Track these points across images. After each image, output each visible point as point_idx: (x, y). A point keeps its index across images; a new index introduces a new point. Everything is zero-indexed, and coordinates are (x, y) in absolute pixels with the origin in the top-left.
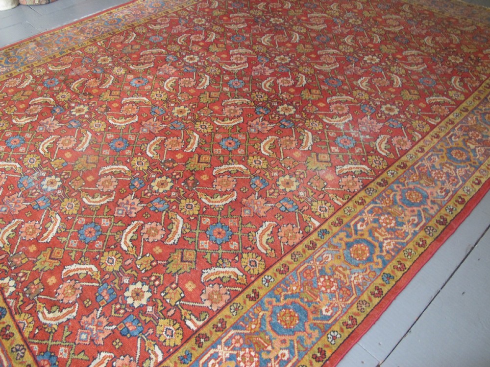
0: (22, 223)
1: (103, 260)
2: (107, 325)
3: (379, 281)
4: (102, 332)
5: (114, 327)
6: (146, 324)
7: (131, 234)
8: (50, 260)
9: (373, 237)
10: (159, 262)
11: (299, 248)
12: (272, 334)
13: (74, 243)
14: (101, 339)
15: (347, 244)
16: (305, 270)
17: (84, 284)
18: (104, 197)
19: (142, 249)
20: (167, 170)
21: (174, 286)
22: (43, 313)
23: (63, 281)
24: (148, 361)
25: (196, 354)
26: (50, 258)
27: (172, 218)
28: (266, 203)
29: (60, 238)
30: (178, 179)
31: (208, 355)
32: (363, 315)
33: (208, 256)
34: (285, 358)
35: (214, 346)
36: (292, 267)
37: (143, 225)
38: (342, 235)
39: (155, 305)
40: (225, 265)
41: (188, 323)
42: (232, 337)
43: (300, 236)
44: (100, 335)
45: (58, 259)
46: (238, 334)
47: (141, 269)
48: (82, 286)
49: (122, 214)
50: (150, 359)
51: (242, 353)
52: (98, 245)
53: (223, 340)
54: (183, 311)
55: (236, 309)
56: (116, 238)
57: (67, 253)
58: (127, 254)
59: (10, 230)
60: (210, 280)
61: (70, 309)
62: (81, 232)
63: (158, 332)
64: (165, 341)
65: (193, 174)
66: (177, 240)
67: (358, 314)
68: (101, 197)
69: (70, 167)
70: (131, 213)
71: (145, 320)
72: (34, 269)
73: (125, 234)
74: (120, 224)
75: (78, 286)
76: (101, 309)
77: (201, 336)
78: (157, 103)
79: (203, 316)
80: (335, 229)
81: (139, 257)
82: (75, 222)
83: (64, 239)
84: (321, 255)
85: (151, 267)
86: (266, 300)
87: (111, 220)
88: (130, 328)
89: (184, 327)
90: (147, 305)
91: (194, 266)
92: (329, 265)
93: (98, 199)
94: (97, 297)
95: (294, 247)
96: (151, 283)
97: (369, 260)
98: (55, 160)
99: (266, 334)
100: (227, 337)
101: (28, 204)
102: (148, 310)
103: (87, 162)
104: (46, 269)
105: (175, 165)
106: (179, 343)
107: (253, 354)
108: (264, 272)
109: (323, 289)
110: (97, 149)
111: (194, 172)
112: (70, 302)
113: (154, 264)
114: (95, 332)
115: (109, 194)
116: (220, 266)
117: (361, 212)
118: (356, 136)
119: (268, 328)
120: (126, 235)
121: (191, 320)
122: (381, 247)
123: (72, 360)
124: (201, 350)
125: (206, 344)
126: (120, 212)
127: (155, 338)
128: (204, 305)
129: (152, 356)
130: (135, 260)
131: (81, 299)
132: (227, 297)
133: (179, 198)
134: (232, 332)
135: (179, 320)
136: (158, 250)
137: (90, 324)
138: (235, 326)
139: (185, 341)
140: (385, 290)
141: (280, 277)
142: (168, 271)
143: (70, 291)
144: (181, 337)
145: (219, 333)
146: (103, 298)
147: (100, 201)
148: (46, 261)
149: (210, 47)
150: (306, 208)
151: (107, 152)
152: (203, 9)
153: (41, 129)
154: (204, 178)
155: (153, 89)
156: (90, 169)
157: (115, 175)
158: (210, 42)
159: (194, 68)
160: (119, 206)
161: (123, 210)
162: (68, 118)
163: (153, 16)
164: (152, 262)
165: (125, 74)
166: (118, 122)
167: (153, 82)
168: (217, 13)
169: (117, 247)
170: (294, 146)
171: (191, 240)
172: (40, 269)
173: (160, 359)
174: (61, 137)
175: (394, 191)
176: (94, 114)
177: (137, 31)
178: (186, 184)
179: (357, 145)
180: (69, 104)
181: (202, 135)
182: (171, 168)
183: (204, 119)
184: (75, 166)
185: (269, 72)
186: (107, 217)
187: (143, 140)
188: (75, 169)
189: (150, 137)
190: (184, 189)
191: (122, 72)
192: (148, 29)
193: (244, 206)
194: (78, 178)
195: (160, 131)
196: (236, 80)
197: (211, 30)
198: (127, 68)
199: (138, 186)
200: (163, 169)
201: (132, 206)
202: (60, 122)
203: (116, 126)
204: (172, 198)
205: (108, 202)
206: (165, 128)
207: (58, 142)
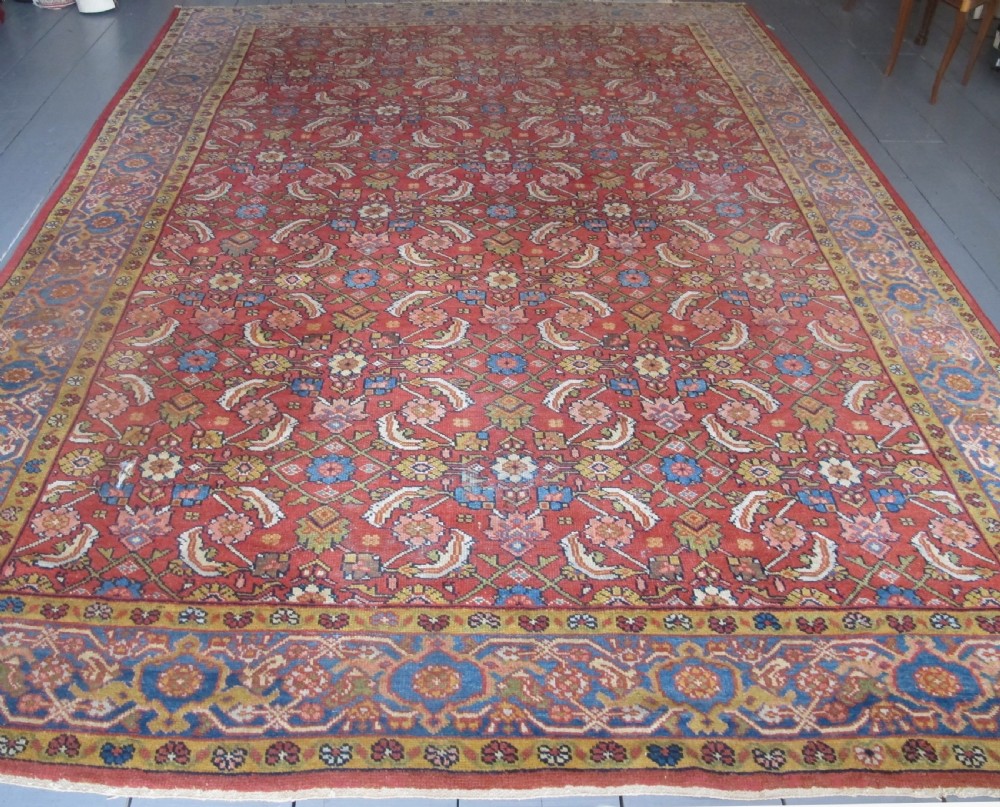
0: (581, 536)
1: (750, 477)
2: (872, 519)
3: (955, 309)
4: (878, 528)
5: (878, 514)
6: (892, 485)
7: (726, 435)
8: (701, 532)
9: (892, 278)
10: (800, 431)
11: (868, 327)
12: (972, 403)
13: (688, 494)
14: (889, 532)
15: (889, 296)
16: (904, 342)
17: (781, 513)
18: (619, 427)
19: (762, 435)
20: (626, 348)
21: (849, 437)
22: (802, 574)
23: (755, 534)
24: (949, 507)
25: (963, 467)
26: (696, 530)
27: (729, 387)
28: (776, 310)
29: (663, 505)
30: (657, 347)
31: (971, 459)
32: (989, 339)
33: (823, 391)
35: (962, 449)
36: (890, 344)
37: (717, 417)
38: (873, 292)
39: (868, 466)
40: (848, 386)
41: (914, 452)
42: (958, 431)
43: (850, 317)
44: (883, 531)
45: (706, 523)
46: (957, 424)
47: (799, 451)
48: (783, 517)
49: (675, 425)
50: (947, 504)
51: (983, 435)
52: (714, 471)
53: (958, 439)
54: (895, 447)
55: (921, 410)
56: (719, 450)
57: (700, 508)
58: (759, 452)
59: (584, 557)
60: (862, 407)
61: (818, 543)
62: (670, 477)
63: (913, 481)
64: (929, 482)
65: (661, 333)
66: (775, 400)
67: (987, 343)
68: (615, 429)
69: (499, 433)
70: (681, 416)
71: (886, 483)
72: (704, 555)
73: (717, 439)
74: (693, 435)
75: (779, 521)
76: (840, 514)
77: (941, 451)
78: (450, 287)
79: (913, 437)
80: (861, 292)
81: (777, 444)
82: (642, 476)
83: (670, 501)
84: (891, 320)
85: (803, 442)
86: (923, 384)
87: (677, 440)
88: (890, 500)
89: (919, 458)
90: (864, 472)
91: (831, 409)
92: (910, 324)
93: (616, 434)
94: (815, 510)
95: (862, 328)
96: (831, 453)
97: (923, 298)
98: (455, 441)
99: (970, 407)
100: (956, 435)
101: (537, 511)
102: (872, 474)
103: (509, 411)
104: (716, 542)
105: (624, 337)
106: (939, 472)
107: (989, 428)
108: (882, 365)
109: (938, 343)
110: (490, 388)
111: (659, 331)
112: (804, 538)
113: (799, 436)
114: (875, 534)
115: (617, 419)
116: (847, 391)
117: (853, 266)
118: (727, 198)
119: (963, 402)
120: (724, 440)
121: (912, 448)
122: (911, 281)
123: (906, 571)
124: (960, 459)
125: (954, 452)
126: (669, 424)
127: (917, 488)
128: (897, 429)
129: (944, 501)
130: (777, 450)
131: (808, 527)
132: (898, 408)
133: (698, 363)
134: (951, 427)
135: (907, 457)
136: (778, 423)
137: (859, 533)
138: (946, 422)
139: (940, 466)
140: (967, 309)
141: (898, 359)
142: (822, 431)
143: (783, 533)
144: (931, 466)
145: (946, 437)
146: (824, 505)
147: (624, 434)
148: (698, 538)
149: (368, 184)
150: (811, 291)
151: (509, 382)
152: (239, 139)
153: (337, 425)
154: (678, 329)
155: (405, 277)
156: (530, 414)
157: (578, 397)
158: (353, 178)
159: (405, 221)
160: (655, 421)
161: (669, 421)
162: (349, 384)
163: (168, 182)
164: (794, 436)
165: (314, 279)
166: (447, 341)
167: (386, 267)
168: (277, 135)
169: (738, 456)
170: (696, 242)
171: (785, 390)
172: (709, 548)
173: (953, 497)
174: (399, 412)
175: (841, 230)
176: (384, 354)
177: (189, 215)
178: (674, 347)
179: (744, 207)
180: (307, 369)
181: (586, 288)
182: (627, 343)
183: (551, 271)
184: (503, 426)
185: (513, 178)
186: (666, 440)
187: (526, 338)
188: (511, 429)
189: (527, 329)
190: (682, 353)
191: (303, 279)
192: (206, 204)
193: (765, 326)
194: (539, 435)
195: (525, 316)
196: (494, 208)
197: (317, 161)
198: (299, 271)
199: (631, 387)
200: (621, 352)
201: (669, 409)
202: (351, 398)
203: (454, 347)
204: (689, 370)
205: (634, 427)
206: (525, 309)
207: (409, 420)
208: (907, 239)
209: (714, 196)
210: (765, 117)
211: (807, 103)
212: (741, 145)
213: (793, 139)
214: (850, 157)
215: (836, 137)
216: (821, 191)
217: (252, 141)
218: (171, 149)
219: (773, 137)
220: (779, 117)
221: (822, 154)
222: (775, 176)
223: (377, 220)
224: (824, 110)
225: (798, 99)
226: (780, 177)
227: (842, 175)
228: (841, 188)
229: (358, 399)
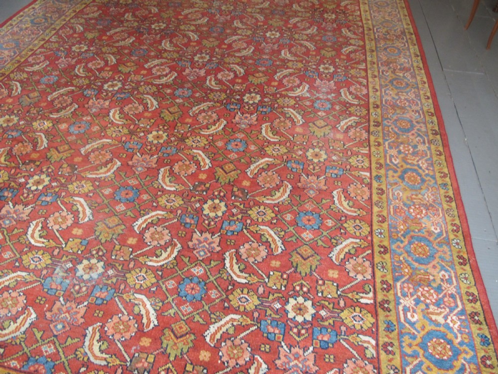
0: (102, 327)
1: (235, 303)
2: (304, 352)
3: (442, 191)
4: (306, 360)
5: (311, 349)
6: (333, 326)
7: (236, 266)
8: (179, 340)
9: (409, 164)
10: (288, 272)
11: (375, 198)
12: (422, 267)
13: (187, 308)
14: (312, 366)
15: (399, 177)
16: (395, 212)
17: (242, 335)
18: (169, 250)
19: (260, 272)
20: (205, 193)
21: (320, 282)
23: (217, 348)
24: (367, 351)
25: (393, 318)
26: (177, 338)
27: (257, 231)
28: (318, 178)
29: (166, 314)
30: (224, 195)
31: (401, 313)
32: (457, 218)
33: (320, 243)
34: (447, 277)
35: (398, 303)
36: (385, 213)
37: (237, 252)
38: (390, 173)
39: (323, 307)
40: (340, 241)
41: (363, 301)
42: (402, 288)
43: (366, 189)
44: (308, 363)
45: (187, 333)
46: (403, 283)
47: (279, 288)
48: (242, 339)
49: (206, 254)
50: (367, 348)
51: (419, 294)
52: (213, 294)
53: (399, 294)
54: (350, 295)
55: (383, 267)
56: (225, 278)
57: (189, 321)
58: (251, 284)
59: (95, 342)
60: (342, 259)
61: (255, 365)
62: (182, 293)
63: (350, 325)
64: (362, 327)
65: (233, 186)
66: (282, 246)
67: (453, 220)
68: (166, 251)
69: (95, 243)
70: (214, 248)
71: (329, 324)
72: (172, 359)
73: (229, 269)
74: (213, 263)
75: (237, 342)
76: (283, 344)
77: (382, 303)
78: (124, 139)
79: (367, 289)
80: (382, 171)
81: (267, 280)
82: (164, 289)
83: (172, 312)
84: (393, 194)
85: (285, 281)
86: (394, 247)
87: (201, 265)
88: (325, 339)
89: (363, 307)
90: (317, 312)
91: (319, 258)
92: (405, 199)
93: (164, 255)
94: (267, 337)
95: (371, 198)
96: (301, 293)
97: (423, 181)
98: (66, 244)
99: (420, 270)
100: (399, 291)
101: (86, 303)
102: (323, 315)
103: (109, 228)
104: (185, 350)
105: (208, 185)
106: (373, 320)
107: (426, 289)
108: (371, 229)
109: (418, 216)
110: (107, 210)
111: (232, 183)
112: (248, 359)
113: (285, 276)
114: (300, 365)
115: (171, 244)
116: (337, 244)
117: (385, 152)
118: (325, 97)
119: (416, 265)
120: (233, 270)
121: (362, 297)
122: (421, 168)
124: (393, 313)
125: (391, 306)
126: (202, 253)
127: (351, 331)
128: (359, 280)
129: (365, 345)
130: (265, 285)
131: (255, 350)
132: (367, 264)
133: (244, 212)
134: (398, 284)
135: (353, 304)
136: (276, 263)
137: (288, 363)
138: (396, 279)
139: (375, 315)
140: (451, 193)
141: (385, 225)
142: (303, 274)
143: (235, 352)
144: (369, 315)
145: (391, 292)
146: (275, 334)
147: (169, 256)
148: (175, 344)
149: (120, 69)
150: (348, 167)
151: (121, 208)
152: (70, 36)
153: (7, 222)
154: (246, 183)
155: (104, 128)
156: (121, 232)
157: (156, 225)
158: (115, 64)
159: (125, 93)
160: (194, 249)
161: (203, 250)
162: (31, 196)
163: (18, 58)
164: (282, 276)
165: (53, 125)
166: (100, 174)
167: (97, 122)
168: (90, 36)
169: (235, 284)
170: (289, 124)
171: (294, 239)
172: (179, 354)
173: (373, 342)
174: (46, 219)
175: (389, 126)
176: (61, 179)
177: (15, 79)
178: (236, 196)
179: (333, 104)
180: (15, 182)
181: (204, 149)
182: (207, 190)
183: (189, 134)
184: (100, 238)
185: (202, 73)
186: (194, 265)
187: (148, 178)
188: (103, 241)
189: (152, 173)
190: (239, 202)
191: (47, 124)
192: (28, 73)
193: (304, 189)
194: (117, 247)
195: (156, 163)
196: (180, 90)
197: (102, 53)
198: (49, 119)
199: (193, 222)
200: (200, 195)
201: (208, 242)
202: (26, 205)
203: (103, 179)
204: (237, 215)
205: (179, 251)
206: (159, 158)
207: (48, 225)
208: (431, 137)
209: (318, 95)
210: (376, 47)
211: (407, 42)
212: (353, 63)
213: (387, 63)
214: (419, 78)
215: (415, 64)
216: (389, 98)
217: (76, 38)
218: (32, 39)
219: (375, 60)
220: (385, 49)
221: (401, 75)
222: (364, 86)
223: (111, 91)
224: (416, 47)
225: (403, 39)
226: (367, 87)
227: (408, 90)
228: (403, 98)
229: (30, 207)
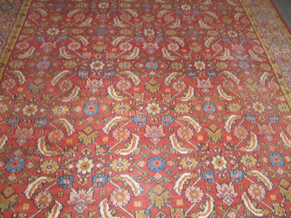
7: (252, 205)
10: (282, 202)
18: (207, 203)
19: (267, 205)
20: (208, 152)
27: (252, 175)
28: (267, 126)
30: (221, 151)
33: (289, 175)
37: (248, 194)
47: (283, 215)
56: (250, 216)
58: (266, 216)
65: (222, 142)
66: (271, 183)
68: (205, 205)
69: (155, 210)
70: (233, 195)
73: (249, 209)
74: (239, 207)
78: (130, 114)
81: (273, 211)
85: (284, 209)
87: (232, 211)
93: (206, 209)
103: (159, 195)
105: (207, 145)
110: (150, 180)
111: (221, 140)
113: (282, 205)
115: (205, 199)
118: (243, 59)
120: (251, 209)
126: (228, 201)
130: (274, 214)
133: (238, 162)
136: (273, 197)
147: (209, 208)
149: (94, 48)
150: (280, 113)
151: (158, 176)
152: (39, 21)
153: (80, 208)
154: (229, 138)
155: (111, 107)
156: (168, 197)
157: (189, 185)
158: (88, 45)
159: (110, 71)
160: (222, 199)
161: (228, 198)
162: (86, 179)
163: (7, 46)
165: (70, 109)
166: (130, 150)
167: (102, 101)
168: (56, 19)
170: (232, 84)
171: (274, 176)
174: (109, 198)
175: (287, 77)
176: (101, 159)
177: (15, 67)
178: (228, 150)
179: (249, 64)
180: (66, 169)
181: (189, 114)
182: (208, 149)
183: (174, 103)
184: (156, 205)
185: (156, 46)
186: (227, 211)
187: (165, 147)
188: (160, 208)
189: (165, 141)
190: (231, 154)
191: (65, 110)
192: (23, 60)
193: (264, 136)
194: (172, 210)
195: (164, 132)
196: (148, 63)
197: (73, 35)
198: (63, 104)
199: (211, 177)
200: (206, 154)
201: (228, 191)
202: (87, 189)
203: (133, 154)
204: (235, 165)
205: (214, 203)
206: (164, 128)
207: (113, 204)
209: (238, 57)
210: (252, 13)
211: (267, 6)
212: (245, 28)
213: (264, 25)
214: (286, 35)
215: (279, 24)
216: (277, 54)
217: (45, 22)
218: (10, 26)
219: (256, 24)
220: (258, 13)
221: (275, 33)
222: (260, 46)
223: (98, 71)
224: (274, 9)
225: (263, 3)
226: (261, 46)
227: (284, 46)
228: (284, 52)
229: (90, 190)
